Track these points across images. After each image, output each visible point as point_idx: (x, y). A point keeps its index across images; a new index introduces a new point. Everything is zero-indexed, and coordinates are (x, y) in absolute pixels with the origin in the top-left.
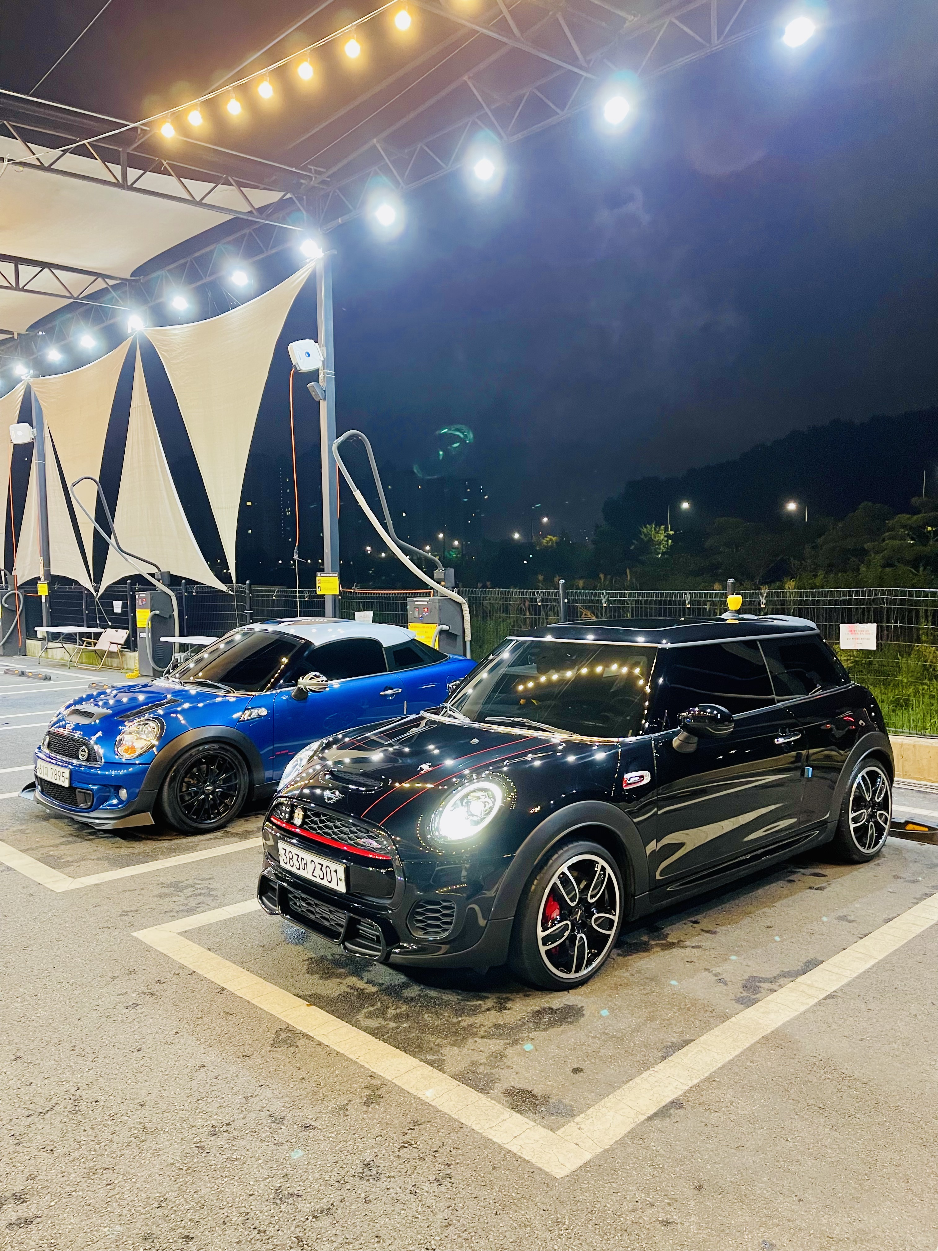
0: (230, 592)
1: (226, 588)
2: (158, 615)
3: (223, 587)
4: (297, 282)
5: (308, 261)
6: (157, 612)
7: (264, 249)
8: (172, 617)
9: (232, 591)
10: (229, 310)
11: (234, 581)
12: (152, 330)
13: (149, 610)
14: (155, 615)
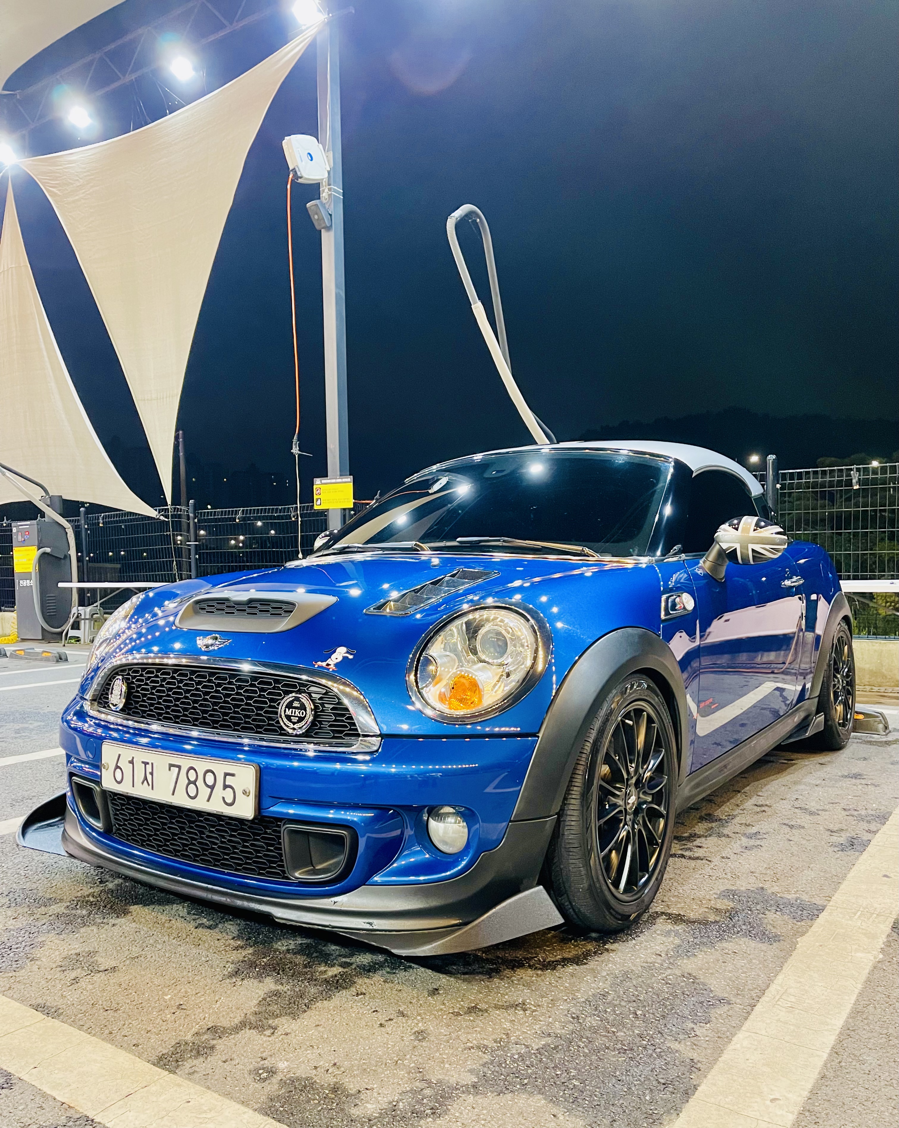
0: (162, 518)
1: (157, 513)
2: (48, 554)
3: (151, 512)
4: (286, 59)
5: (303, 28)
6: (48, 550)
7: (225, 22)
8: (67, 557)
9: (166, 517)
10: (166, 116)
11: (169, 501)
12: (33, 161)
13: (35, 548)
14: (44, 553)
